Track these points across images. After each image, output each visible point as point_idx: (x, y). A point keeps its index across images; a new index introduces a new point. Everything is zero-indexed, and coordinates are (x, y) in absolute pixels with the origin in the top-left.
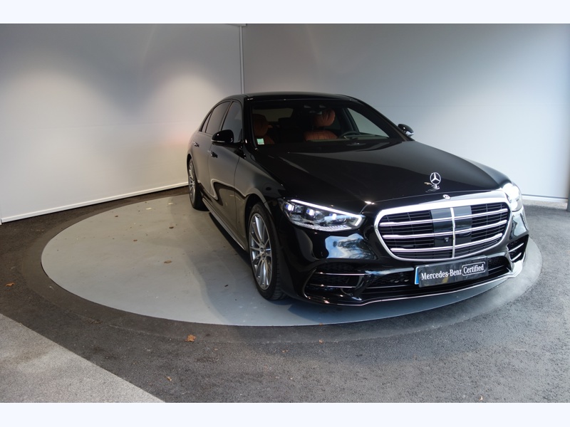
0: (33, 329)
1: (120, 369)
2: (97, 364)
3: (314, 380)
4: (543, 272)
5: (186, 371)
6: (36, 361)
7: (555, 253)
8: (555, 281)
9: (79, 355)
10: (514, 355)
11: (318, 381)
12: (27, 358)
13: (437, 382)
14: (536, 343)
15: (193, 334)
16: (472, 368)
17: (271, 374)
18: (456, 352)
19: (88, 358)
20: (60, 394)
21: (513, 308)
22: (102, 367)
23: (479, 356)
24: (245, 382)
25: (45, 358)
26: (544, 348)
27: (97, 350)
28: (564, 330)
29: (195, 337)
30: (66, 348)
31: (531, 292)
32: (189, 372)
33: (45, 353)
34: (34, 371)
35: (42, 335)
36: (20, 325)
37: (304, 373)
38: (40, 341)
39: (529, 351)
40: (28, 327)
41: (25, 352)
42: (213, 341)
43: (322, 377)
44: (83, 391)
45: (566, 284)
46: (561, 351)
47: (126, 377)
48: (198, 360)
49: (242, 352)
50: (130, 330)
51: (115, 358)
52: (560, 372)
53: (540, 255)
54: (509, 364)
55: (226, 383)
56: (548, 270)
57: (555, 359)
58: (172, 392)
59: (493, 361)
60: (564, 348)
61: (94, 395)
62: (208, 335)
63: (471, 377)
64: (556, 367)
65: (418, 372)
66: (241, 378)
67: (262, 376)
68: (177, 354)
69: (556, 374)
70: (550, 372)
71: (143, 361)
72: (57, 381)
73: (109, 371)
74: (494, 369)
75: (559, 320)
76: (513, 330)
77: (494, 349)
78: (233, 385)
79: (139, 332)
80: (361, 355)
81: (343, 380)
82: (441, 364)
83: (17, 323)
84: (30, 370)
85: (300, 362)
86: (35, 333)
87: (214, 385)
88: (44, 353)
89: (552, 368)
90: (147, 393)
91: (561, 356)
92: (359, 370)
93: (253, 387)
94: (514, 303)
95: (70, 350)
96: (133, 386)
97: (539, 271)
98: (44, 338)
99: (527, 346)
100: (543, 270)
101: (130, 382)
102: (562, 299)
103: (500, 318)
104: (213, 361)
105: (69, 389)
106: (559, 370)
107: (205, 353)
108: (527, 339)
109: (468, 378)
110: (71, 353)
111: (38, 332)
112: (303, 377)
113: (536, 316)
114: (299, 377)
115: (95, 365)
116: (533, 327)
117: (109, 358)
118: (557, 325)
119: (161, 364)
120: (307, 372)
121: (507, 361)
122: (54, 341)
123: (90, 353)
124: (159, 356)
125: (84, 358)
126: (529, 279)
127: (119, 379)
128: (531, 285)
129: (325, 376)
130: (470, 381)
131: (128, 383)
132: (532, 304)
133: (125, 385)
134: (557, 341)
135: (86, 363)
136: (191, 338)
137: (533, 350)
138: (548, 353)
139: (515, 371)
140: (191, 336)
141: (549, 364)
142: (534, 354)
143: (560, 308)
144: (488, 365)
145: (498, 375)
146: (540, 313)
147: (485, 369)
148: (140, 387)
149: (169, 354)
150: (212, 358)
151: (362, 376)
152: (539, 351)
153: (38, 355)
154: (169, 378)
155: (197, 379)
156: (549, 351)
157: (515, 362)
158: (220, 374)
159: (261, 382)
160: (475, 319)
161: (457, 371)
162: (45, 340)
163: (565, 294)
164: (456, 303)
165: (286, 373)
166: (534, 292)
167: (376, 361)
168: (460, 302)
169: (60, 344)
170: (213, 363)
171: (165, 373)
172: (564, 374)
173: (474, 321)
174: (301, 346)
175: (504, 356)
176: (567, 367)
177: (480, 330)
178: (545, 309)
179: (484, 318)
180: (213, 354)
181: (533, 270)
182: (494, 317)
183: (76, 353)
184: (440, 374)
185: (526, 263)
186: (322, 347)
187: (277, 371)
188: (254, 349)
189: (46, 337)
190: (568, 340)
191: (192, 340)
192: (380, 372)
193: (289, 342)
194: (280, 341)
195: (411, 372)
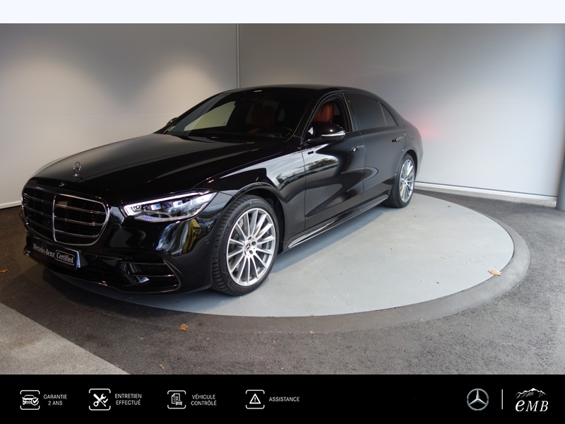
0: (27, 316)
1: (113, 357)
2: (90, 351)
3: (304, 370)
4: (531, 269)
5: (178, 359)
6: (29, 347)
7: (543, 250)
8: (542, 278)
9: (72, 342)
10: (501, 348)
12: (20, 344)
14: (523, 337)
15: (185, 323)
16: (460, 361)
17: (262, 364)
18: (444, 345)
19: (81, 345)
21: (500, 303)
22: (95, 354)
23: (466, 349)
24: (236, 371)
25: (39, 345)
26: (530, 342)
27: (90, 337)
28: (550, 326)
29: (187, 327)
30: (60, 334)
31: (519, 288)
32: (182, 361)
33: (38, 339)
34: (27, 357)
35: (36, 321)
36: (14, 311)
37: (294, 363)
38: (34, 328)
39: (515, 345)
40: (22, 313)
41: (19, 337)
42: (206, 330)
43: (312, 367)
45: (553, 281)
46: (546, 345)
47: (118, 364)
48: (190, 349)
49: (233, 342)
50: (123, 318)
51: (108, 345)
52: (545, 366)
53: (528, 251)
54: (496, 357)
56: (535, 267)
57: (540, 354)
59: (480, 354)
60: (550, 343)
62: (200, 324)
63: (458, 370)
64: (541, 361)
65: (407, 364)
66: (232, 367)
67: (253, 365)
68: (170, 343)
69: (541, 368)
70: (535, 366)
71: (136, 349)
72: (50, 367)
73: (102, 358)
74: (481, 362)
75: (545, 315)
76: (500, 325)
77: (481, 342)
79: (132, 320)
80: (351, 347)
81: (332, 370)
82: (430, 357)
83: (11, 310)
84: (23, 356)
85: (290, 353)
86: (29, 320)
89: (537, 362)
91: (546, 351)
92: (348, 361)
94: (502, 298)
95: (64, 336)
97: (527, 267)
98: (38, 324)
99: (514, 340)
100: (531, 267)
101: (123, 369)
102: (548, 295)
103: (488, 312)
106: (544, 364)
107: (197, 342)
108: (514, 333)
110: (64, 339)
111: (32, 319)
112: (294, 367)
113: (523, 312)
114: (290, 367)
115: (88, 352)
116: (520, 322)
117: (102, 345)
118: (543, 320)
119: (154, 352)
120: (298, 362)
121: (494, 354)
122: (47, 328)
123: (83, 340)
124: (152, 344)
125: (77, 344)
126: (517, 275)
127: (112, 366)
128: (518, 281)
129: (315, 367)
131: (120, 370)
132: (519, 299)
133: (118, 372)
134: (543, 336)
135: (79, 350)
137: (519, 344)
138: (534, 348)
139: (501, 364)
140: (184, 325)
141: (535, 358)
142: (520, 348)
143: (546, 305)
144: (475, 358)
145: (485, 368)
146: (527, 309)
147: (472, 362)
149: (161, 342)
150: (204, 347)
151: (351, 367)
152: (525, 346)
153: (32, 341)
154: (161, 365)
155: (189, 368)
156: (534, 345)
157: (502, 356)
158: (212, 363)
159: (252, 371)
160: (464, 313)
161: (445, 363)
162: (39, 326)
163: (552, 290)
164: (445, 297)
165: (277, 363)
166: (521, 288)
167: (365, 353)
168: (449, 296)
169: (53, 331)
170: (205, 351)
171: (157, 361)
172: (549, 368)
173: (463, 315)
174: (291, 337)
175: (491, 350)
176: (552, 361)
177: (468, 323)
178: (532, 304)
179: (472, 312)
180: (205, 344)
181: (521, 267)
182: (482, 312)
183: (69, 340)
184: (428, 366)
185: (515, 259)
186: (312, 339)
187: (268, 361)
188: (245, 339)
189: (40, 323)
190: (553, 335)
191: (184, 329)
192: (369, 363)
193: (280, 332)
194: (271, 332)
195: (399, 364)
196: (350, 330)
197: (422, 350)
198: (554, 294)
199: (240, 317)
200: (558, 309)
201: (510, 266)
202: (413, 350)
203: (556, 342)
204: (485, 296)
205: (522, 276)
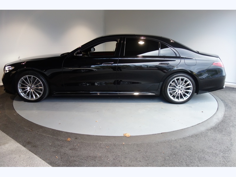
0: (5, 132)
1: (37, 152)
2: (28, 149)
3: (118, 161)
4: (225, 116)
5: (65, 154)
6: (3, 147)
7: (231, 108)
8: (229, 121)
9: (21, 145)
10: (207, 153)
11: (120, 161)
13: (171, 164)
14: (217, 148)
15: (70, 137)
16: (187, 158)
17: (100, 157)
19: (24, 146)
20: (10, 161)
21: (209, 132)
22: (30, 150)
23: (191, 153)
24: (88, 160)
25: (7, 146)
26: (220, 151)
27: (29, 143)
28: (231, 143)
29: (70, 139)
30: (16, 141)
31: (218, 125)
32: (66, 155)
34: (1, 151)
37: (114, 157)
38: (6, 138)
39: (213, 152)
40: (3, 131)
42: (78, 141)
43: (122, 160)
44: (20, 161)
45: (234, 122)
47: (39, 155)
48: (70, 149)
49: (89, 147)
50: (44, 134)
51: (36, 147)
52: (226, 162)
53: (224, 108)
54: (204, 157)
55: (80, 160)
56: (227, 115)
57: (224, 156)
58: (57, 163)
59: (197, 156)
60: (229, 151)
61: (24, 163)
62: (76, 138)
63: (186, 163)
65: (164, 159)
66: (87, 158)
67: (96, 158)
68: (62, 146)
69: (224, 163)
70: (221, 162)
71: (47, 149)
72: (10, 156)
73: (32, 152)
74: (197, 159)
75: (229, 138)
76: (208, 142)
77: (198, 150)
78: (83, 161)
80: (140, 150)
81: (130, 161)
82: (174, 156)
85: (113, 152)
86: (5, 134)
87: (75, 161)
88: (7, 143)
89: (223, 160)
90: (46, 163)
91: (227, 155)
92: (138, 157)
93: (91, 162)
94: (210, 130)
95: (18, 142)
96: (41, 159)
97: (223, 116)
98: (8, 136)
99: (213, 150)
100: (225, 115)
101: (40, 158)
102: (231, 129)
103: (203, 136)
104: (76, 150)
105: (14, 160)
106: (225, 161)
107: (74, 146)
108: (214, 146)
109: (185, 163)
110: (18, 143)
111: (6, 134)
112: (114, 159)
113: (219, 136)
114: (112, 159)
115: (27, 150)
116: (217, 141)
117: (33, 146)
118: (227, 141)
119: (55, 150)
120: (116, 157)
121: (203, 156)
122: (12, 138)
123: (25, 144)
124: (54, 147)
125: (23, 146)
126: (218, 119)
127: (36, 156)
128: (218, 122)
129: (123, 159)
130: (185, 164)
131: (39, 158)
132: (218, 130)
133: (38, 159)
134: (227, 148)
135: (23, 148)
136: (69, 139)
137: (215, 152)
138: (222, 153)
139: (206, 161)
140: (69, 138)
141: (222, 158)
142: (215, 153)
143: (230, 133)
144: (194, 158)
145: (198, 162)
146: (221, 135)
147: (193, 159)
148: (44, 160)
149: (59, 146)
151: (139, 160)
152: (218, 152)
153: (4, 144)
154: (56, 157)
155: (68, 158)
156: (222, 152)
157: (207, 157)
158: (79, 156)
159: (95, 160)
160: (192, 136)
161: (181, 159)
162: (9, 137)
163: (233, 126)
164: (184, 129)
165: (107, 157)
166: (219, 125)
167: (146, 153)
168: (186, 128)
169: (14, 140)
170: (76, 151)
171: (55, 155)
172: (228, 163)
173: (192, 137)
174: (115, 145)
175: (202, 154)
176: (229, 160)
177: (193, 141)
178: (223, 133)
179: (196, 136)
180: (77, 147)
181: (220, 115)
182: (200, 136)
183: (20, 144)
184: (173, 161)
185: (218, 112)
186: (124, 146)
187: (103, 156)
188: (95, 145)
189: (9, 136)
190: (231, 148)
191: (69, 140)
192: (147, 158)
193: (110, 143)
194: (106, 143)
195: (160, 159)
196: (140, 143)
197: (171, 153)
198: (234, 128)
199: (94, 136)
200: (235, 135)
201: (215, 115)
202: (167, 153)
203: (232, 151)
204: (203, 129)
205: (220, 120)
